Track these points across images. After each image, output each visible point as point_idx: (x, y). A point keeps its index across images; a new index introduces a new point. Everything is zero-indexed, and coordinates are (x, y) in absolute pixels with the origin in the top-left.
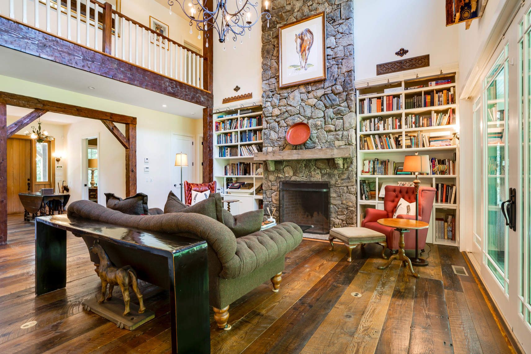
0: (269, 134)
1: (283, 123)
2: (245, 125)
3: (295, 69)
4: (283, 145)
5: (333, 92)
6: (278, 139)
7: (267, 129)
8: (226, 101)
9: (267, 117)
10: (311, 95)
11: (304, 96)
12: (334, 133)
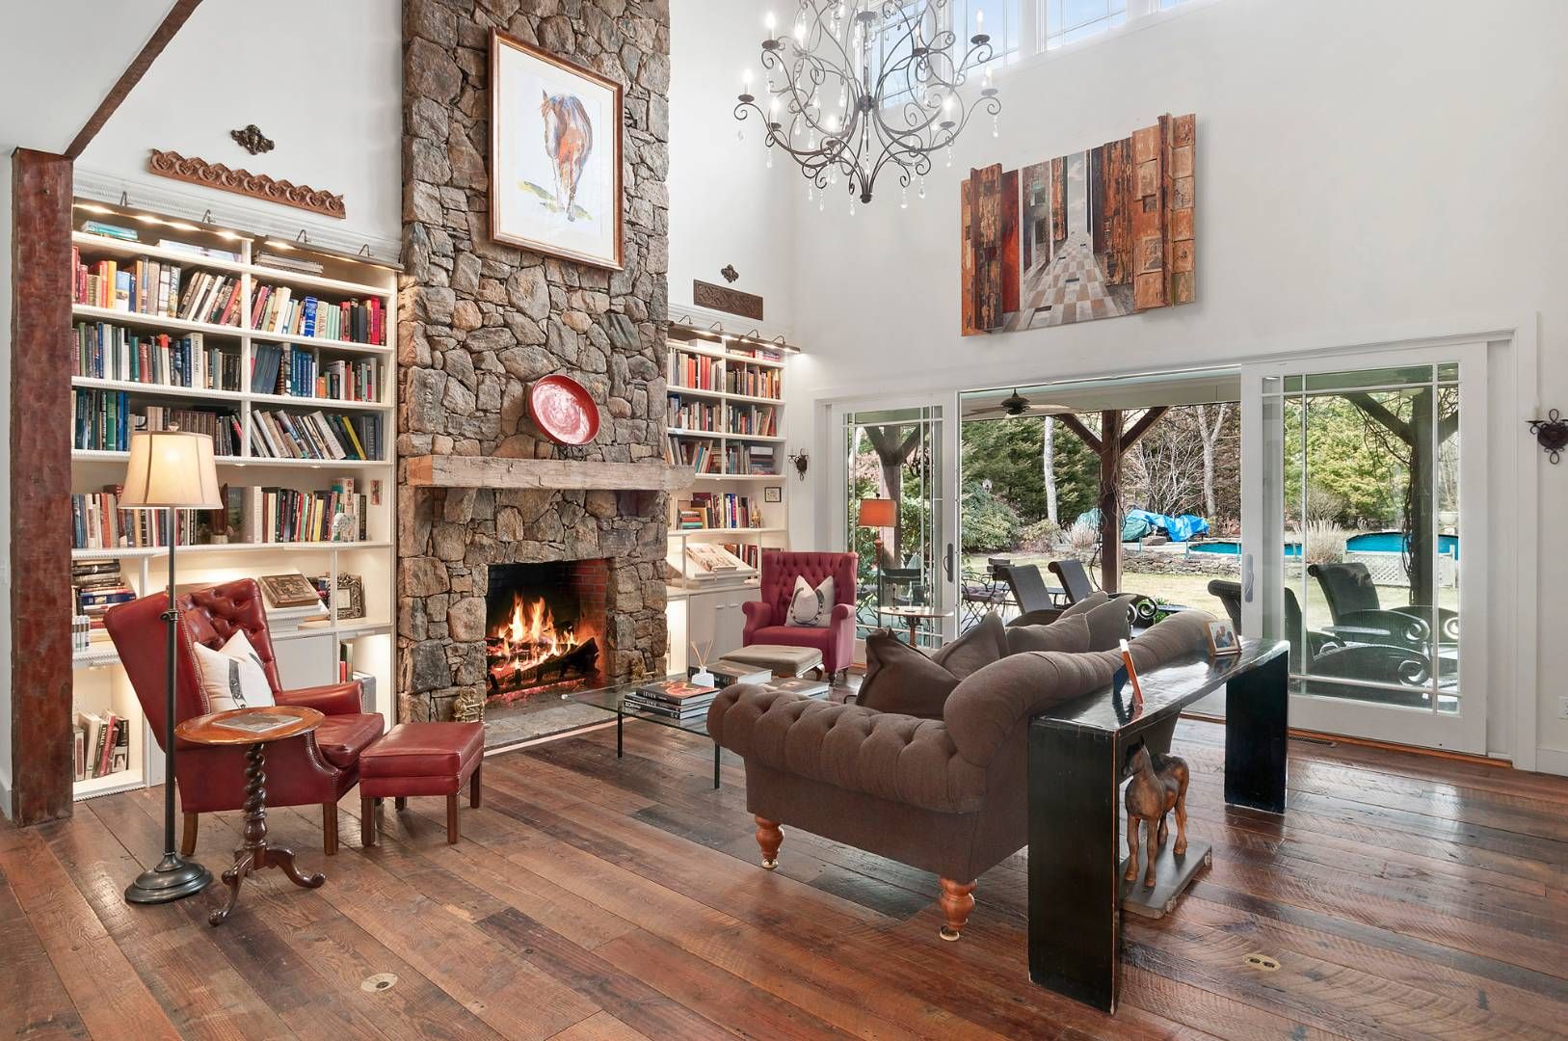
0: (442, 387)
1: (490, 361)
2: (280, 321)
3: (543, 200)
4: (493, 436)
5: (627, 311)
6: (478, 414)
7: (432, 367)
8: (163, 164)
9: (437, 323)
10: (576, 299)
11: (560, 296)
12: (630, 423)
